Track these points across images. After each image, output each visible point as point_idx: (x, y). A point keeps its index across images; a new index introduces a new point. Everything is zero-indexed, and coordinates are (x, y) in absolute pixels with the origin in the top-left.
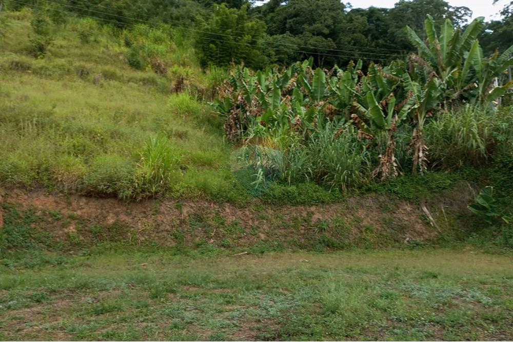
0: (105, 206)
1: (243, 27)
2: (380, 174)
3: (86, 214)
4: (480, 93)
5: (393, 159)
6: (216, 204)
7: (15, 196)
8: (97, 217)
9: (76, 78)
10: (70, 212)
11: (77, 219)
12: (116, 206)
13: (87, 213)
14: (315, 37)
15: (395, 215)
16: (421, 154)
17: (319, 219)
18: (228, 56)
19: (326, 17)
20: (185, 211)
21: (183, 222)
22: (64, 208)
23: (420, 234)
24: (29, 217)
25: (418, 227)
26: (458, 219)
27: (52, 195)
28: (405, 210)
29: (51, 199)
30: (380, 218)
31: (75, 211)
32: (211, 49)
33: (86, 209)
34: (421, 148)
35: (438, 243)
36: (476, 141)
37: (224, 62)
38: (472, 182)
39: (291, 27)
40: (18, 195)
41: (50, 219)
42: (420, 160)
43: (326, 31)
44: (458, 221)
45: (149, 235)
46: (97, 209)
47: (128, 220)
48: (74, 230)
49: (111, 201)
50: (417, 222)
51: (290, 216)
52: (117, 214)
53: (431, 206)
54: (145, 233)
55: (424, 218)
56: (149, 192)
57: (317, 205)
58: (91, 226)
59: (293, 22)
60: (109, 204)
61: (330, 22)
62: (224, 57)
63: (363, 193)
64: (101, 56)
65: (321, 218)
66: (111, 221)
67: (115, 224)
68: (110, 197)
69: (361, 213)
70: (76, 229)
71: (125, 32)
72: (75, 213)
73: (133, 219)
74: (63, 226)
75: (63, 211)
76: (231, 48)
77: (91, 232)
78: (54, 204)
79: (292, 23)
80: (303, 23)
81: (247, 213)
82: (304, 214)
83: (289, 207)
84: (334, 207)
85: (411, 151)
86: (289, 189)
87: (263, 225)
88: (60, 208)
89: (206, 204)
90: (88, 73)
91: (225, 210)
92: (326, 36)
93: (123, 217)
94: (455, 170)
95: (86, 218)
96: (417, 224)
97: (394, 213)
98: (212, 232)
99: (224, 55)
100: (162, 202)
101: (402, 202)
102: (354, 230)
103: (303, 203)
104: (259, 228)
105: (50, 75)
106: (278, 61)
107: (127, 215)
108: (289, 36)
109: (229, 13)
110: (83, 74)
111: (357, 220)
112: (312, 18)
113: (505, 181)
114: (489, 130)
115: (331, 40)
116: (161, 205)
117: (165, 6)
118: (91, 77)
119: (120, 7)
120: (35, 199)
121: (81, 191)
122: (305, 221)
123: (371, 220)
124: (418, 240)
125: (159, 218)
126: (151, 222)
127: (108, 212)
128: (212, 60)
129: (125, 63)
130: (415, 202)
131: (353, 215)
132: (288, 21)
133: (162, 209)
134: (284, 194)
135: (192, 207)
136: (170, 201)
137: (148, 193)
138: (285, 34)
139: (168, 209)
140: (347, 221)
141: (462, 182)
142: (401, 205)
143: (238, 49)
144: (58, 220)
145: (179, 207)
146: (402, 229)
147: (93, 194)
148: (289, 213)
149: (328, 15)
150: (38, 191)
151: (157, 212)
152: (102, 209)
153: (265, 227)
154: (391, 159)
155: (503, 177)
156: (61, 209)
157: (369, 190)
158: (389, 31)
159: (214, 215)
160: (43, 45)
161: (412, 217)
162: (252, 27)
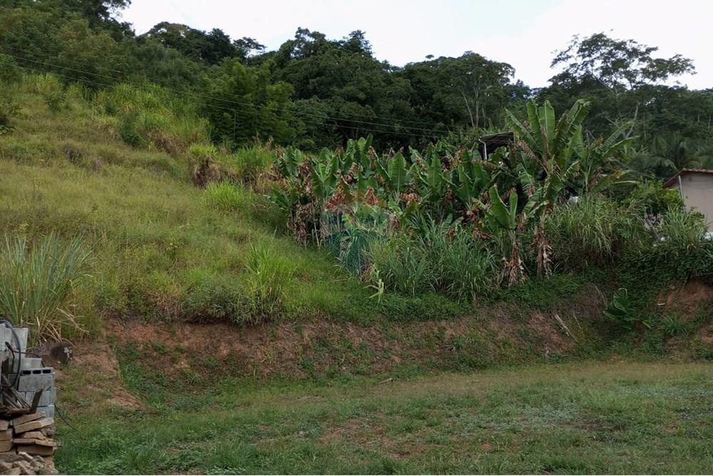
0: (214, 334)
1: (264, 91)
2: (506, 279)
3: (194, 345)
4: (587, 183)
5: (520, 261)
6: (337, 324)
7: (110, 327)
8: (208, 348)
9: (66, 162)
10: (176, 344)
11: (185, 352)
12: (227, 333)
13: (196, 344)
14: (349, 104)
15: (529, 326)
16: (545, 255)
17: (452, 335)
18: (247, 128)
19: (361, 78)
20: (306, 334)
21: (306, 348)
22: (168, 339)
23: (559, 346)
24: (133, 353)
25: (555, 337)
26: (593, 326)
27: (151, 323)
28: (537, 319)
29: (151, 329)
30: (514, 330)
31: (181, 342)
32: (224, 118)
33: (193, 338)
34: (544, 249)
35: (579, 354)
36: (602, 239)
37: (242, 137)
38: (599, 284)
39: (315, 88)
40: (114, 326)
41: (155, 354)
42: (544, 262)
43: (362, 96)
44: (593, 329)
45: (273, 366)
46: (205, 339)
47: (245, 349)
48: (187, 366)
49: (221, 327)
50: (553, 332)
51: (421, 334)
52: (230, 343)
53: (562, 315)
54: (269, 364)
55: (558, 327)
56: (265, 313)
57: (447, 319)
58: (205, 359)
59: (317, 82)
60: (219, 329)
61: (366, 84)
62: (241, 130)
63: (492, 303)
64: (84, 129)
65: (454, 333)
66: (225, 352)
67: (230, 355)
68: (219, 323)
69: (494, 325)
70: (188, 364)
71: (102, 94)
72: (182, 344)
73: (249, 347)
74: (173, 361)
75: (168, 343)
76: (252, 118)
77: (207, 367)
78: (156, 335)
79: (316, 84)
80: (330, 84)
81: (374, 333)
82: (436, 330)
83: (417, 323)
84: (465, 320)
85: (533, 251)
86: (415, 301)
87: (394, 345)
88: (163, 339)
89: (327, 325)
90: (80, 156)
91: (349, 330)
92: (363, 103)
93: (238, 346)
94: (579, 272)
95: (195, 349)
96: (552, 335)
97: (528, 323)
98: (342, 358)
99: (242, 127)
100: (278, 325)
101: (533, 310)
102: (491, 346)
103: (433, 318)
104: (391, 349)
105: (30, 159)
106: (306, 134)
107: (242, 344)
108: (318, 101)
109: (245, 72)
110: (74, 156)
111: (492, 333)
112: (341, 79)
113: (634, 282)
114: (613, 226)
115: (370, 107)
116: (277, 329)
117: (151, 59)
118: (88, 160)
119: (90, 60)
120: (132, 330)
121: (185, 317)
122: (439, 338)
123: (506, 333)
124: (558, 352)
125: (279, 344)
126: (270, 349)
127: (219, 341)
128: (227, 134)
129: (119, 139)
130: (547, 310)
131: (485, 328)
132: (311, 81)
133: (280, 333)
134: (409, 308)
135: (312, 329)
136: (287, 324)
137: (264, 315)
138: (312, 99)
139: (287, 333)
140: (481, 335)
141: (589, 285)
142: (533, 314)
143: (259, 119)
144: (164, 354)
145: (298, 330)
146: (540, 341)
147: (200, 319)
148: (420, 329)
149: (362, 75)
150: (134, 320)
151: (275, 338)
152: (211, 338)
153: (397, 348)
154: (517, 261)
155: (633, 277)
156: (164, 341)
157: (498, 299)
158: (434, 96)
159: (339, 337)
160: (5, 116)
161: (546, 327)
162: (277, 90)
